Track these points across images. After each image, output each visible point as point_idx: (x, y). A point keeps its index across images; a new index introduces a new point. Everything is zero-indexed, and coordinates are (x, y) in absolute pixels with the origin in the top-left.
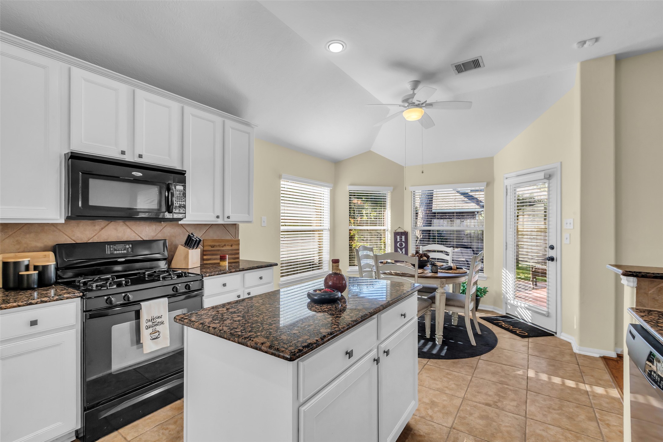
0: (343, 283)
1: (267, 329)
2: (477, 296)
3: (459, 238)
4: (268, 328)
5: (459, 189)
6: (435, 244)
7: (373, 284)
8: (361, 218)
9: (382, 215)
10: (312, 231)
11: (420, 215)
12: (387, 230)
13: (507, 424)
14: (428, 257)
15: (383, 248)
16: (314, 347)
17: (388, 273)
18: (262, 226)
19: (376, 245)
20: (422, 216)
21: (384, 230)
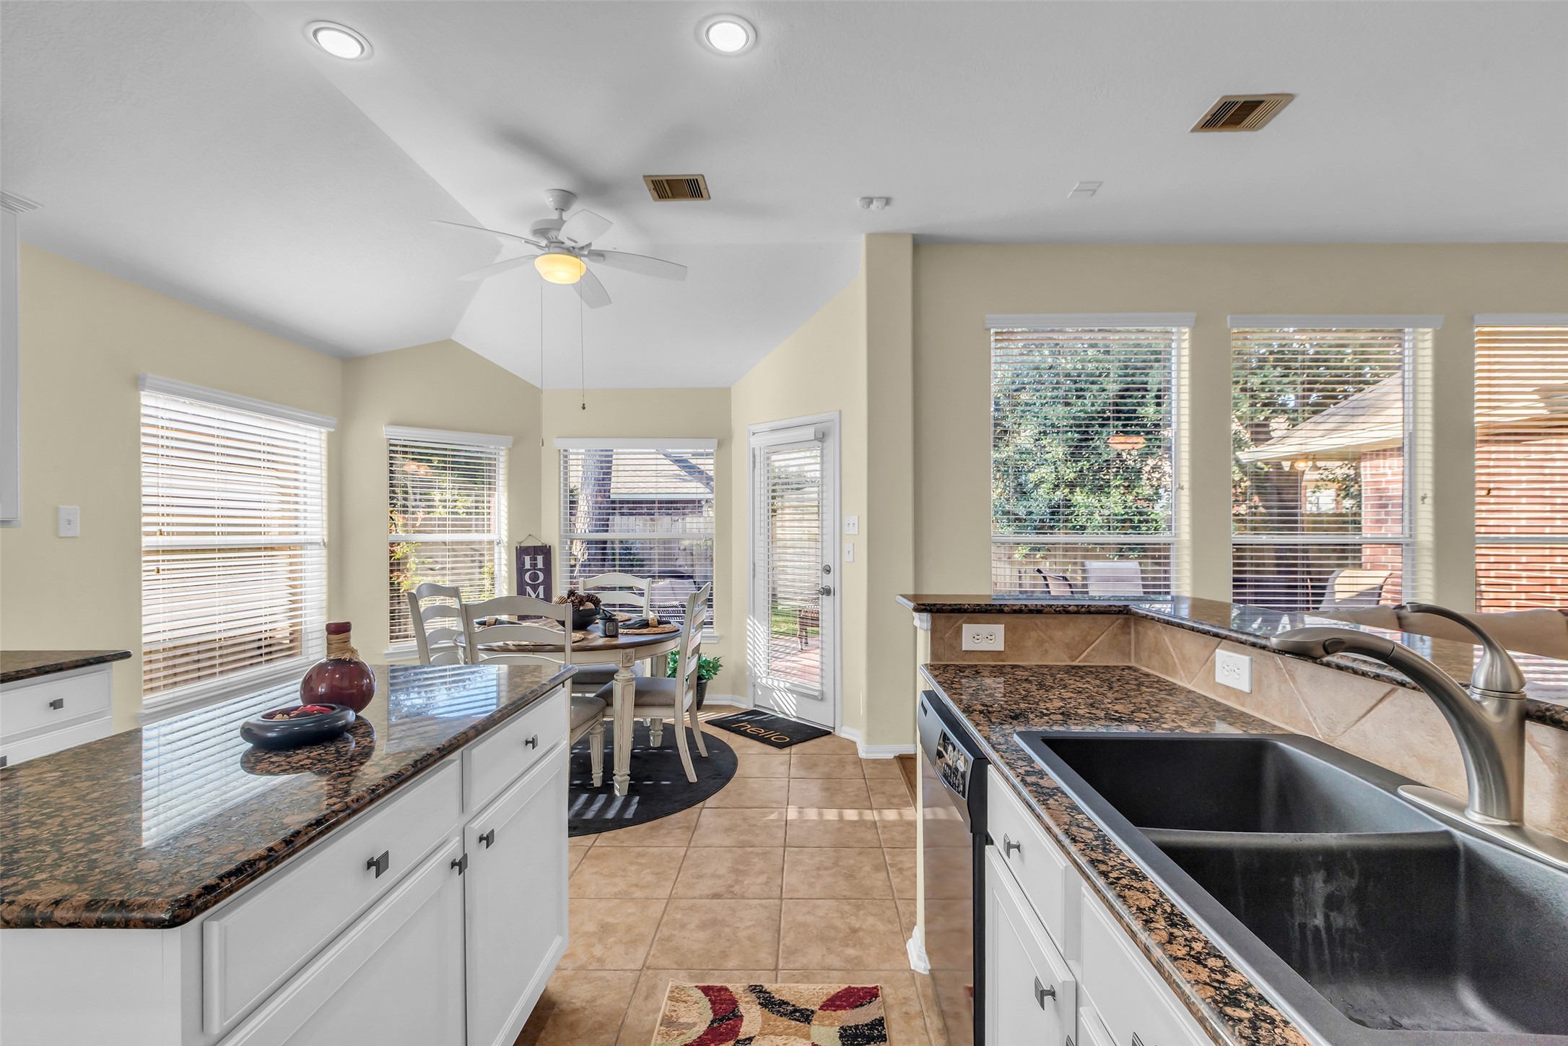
0: (362, 686)
1: (80, 855)
2: (700, 678)
3: (668, 556)
4: (82, 851)
5: (670, 450)
6: (615, 571)
7: (463, 681)
8: (429, 513)
9: (485, 505)
10: (266, 549)
11: (583, 506)
12: (498, 543)
13: (750, 923)
14: (596, 602)
15: (488, 587)
16: (259, 869)
17: (498, 647)
18: (61, 535)
19: (470, 580)
20: (586, 508)
21: (491, 543)
